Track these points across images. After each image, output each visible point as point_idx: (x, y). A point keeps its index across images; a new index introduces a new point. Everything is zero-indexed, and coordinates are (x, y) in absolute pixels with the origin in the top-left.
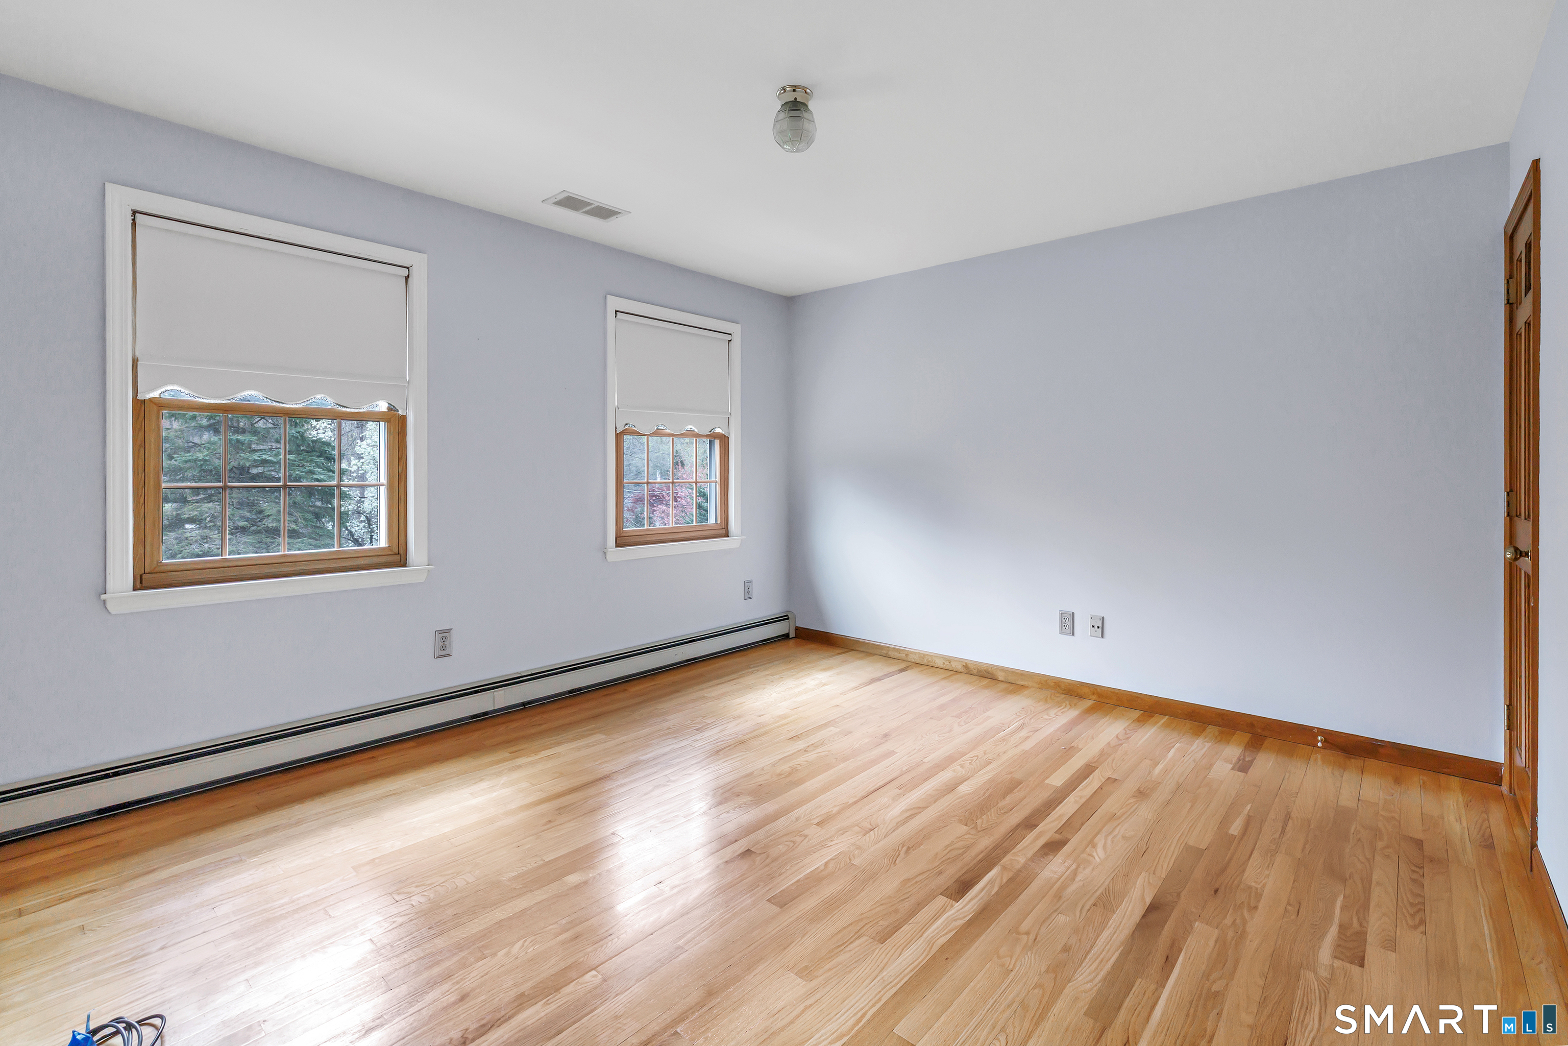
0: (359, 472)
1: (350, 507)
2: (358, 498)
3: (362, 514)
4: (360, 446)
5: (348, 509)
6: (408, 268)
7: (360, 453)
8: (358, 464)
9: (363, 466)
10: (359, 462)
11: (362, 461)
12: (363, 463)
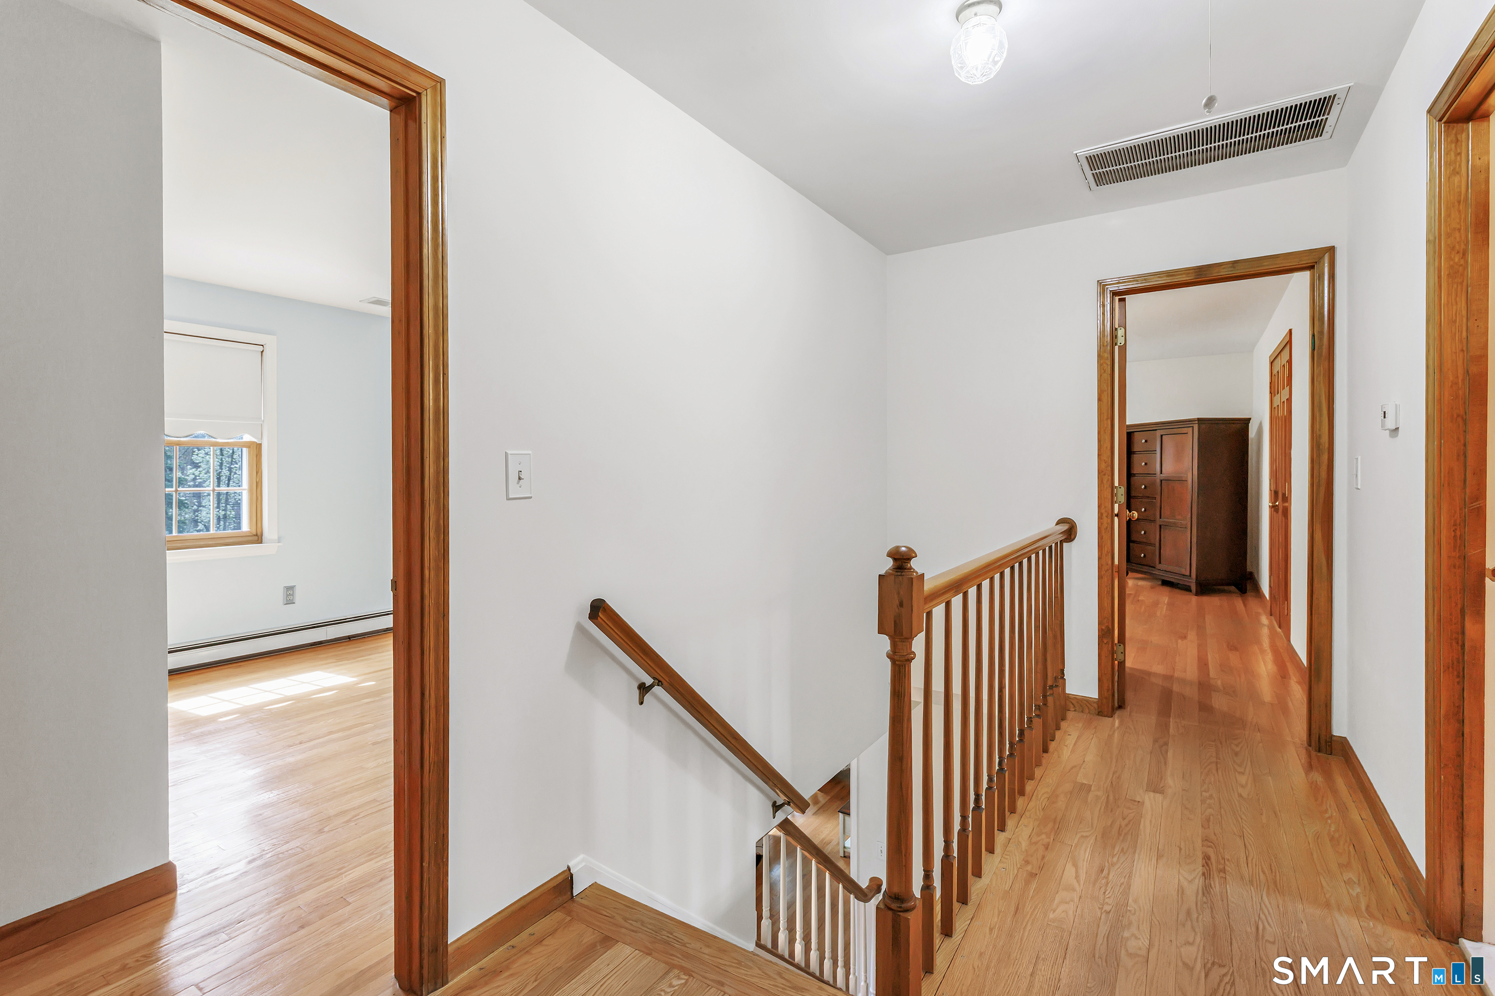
0: (197, 481)
1: (187, 516)
2: (195, 507)
3: (200, 522)
4: (197, 455)
5: (184, 518)
6: (262, 345)
7: (197, 461)
8: (195, 473)
9: (201, 475)
10: (197, 470)
11: (199, 470)
12: (200, 471)
